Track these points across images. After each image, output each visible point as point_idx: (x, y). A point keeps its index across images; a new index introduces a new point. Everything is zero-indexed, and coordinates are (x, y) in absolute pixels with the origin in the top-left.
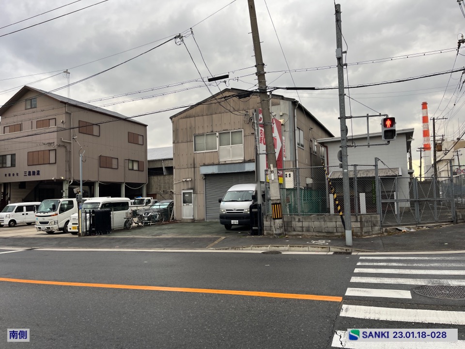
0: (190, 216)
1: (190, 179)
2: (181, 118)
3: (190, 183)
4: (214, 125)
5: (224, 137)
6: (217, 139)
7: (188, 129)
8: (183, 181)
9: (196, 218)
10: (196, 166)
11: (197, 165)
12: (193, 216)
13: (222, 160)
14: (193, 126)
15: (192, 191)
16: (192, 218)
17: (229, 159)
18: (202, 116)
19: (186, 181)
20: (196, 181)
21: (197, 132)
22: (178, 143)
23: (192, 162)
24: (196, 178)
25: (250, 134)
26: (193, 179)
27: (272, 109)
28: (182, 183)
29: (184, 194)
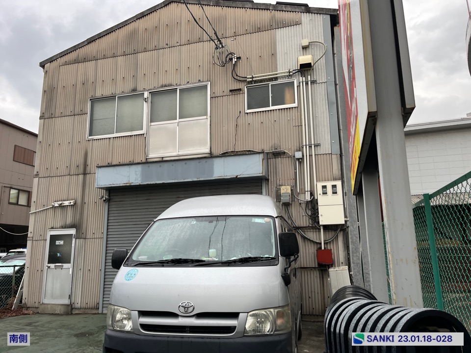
0: (61, 297)
1: (72, 202)
2: (66, 64)
3: (70, 211)
4: (140, 75)
5: (163, 102)
6: (146, 107)
7: (79, 85)
8: (54, 207)
9: (78, 302)
10: (88, 171)
11: (92, 167)
12: (70, 297)
13: (153, 155)
14: (91, 81)
15: (73, 231)
16: (66, 301)
17: (171, 153)
18: (114, 56)
19: (61, 206)
20: (86, 206)
21: (98, 94)
22: (51, 117)
23: (81, 161)
24: (86, 200)
25: (227, 92)
26: (79, 201)
27: (281, 34)
28: (51, 211)
29: (54, 238)
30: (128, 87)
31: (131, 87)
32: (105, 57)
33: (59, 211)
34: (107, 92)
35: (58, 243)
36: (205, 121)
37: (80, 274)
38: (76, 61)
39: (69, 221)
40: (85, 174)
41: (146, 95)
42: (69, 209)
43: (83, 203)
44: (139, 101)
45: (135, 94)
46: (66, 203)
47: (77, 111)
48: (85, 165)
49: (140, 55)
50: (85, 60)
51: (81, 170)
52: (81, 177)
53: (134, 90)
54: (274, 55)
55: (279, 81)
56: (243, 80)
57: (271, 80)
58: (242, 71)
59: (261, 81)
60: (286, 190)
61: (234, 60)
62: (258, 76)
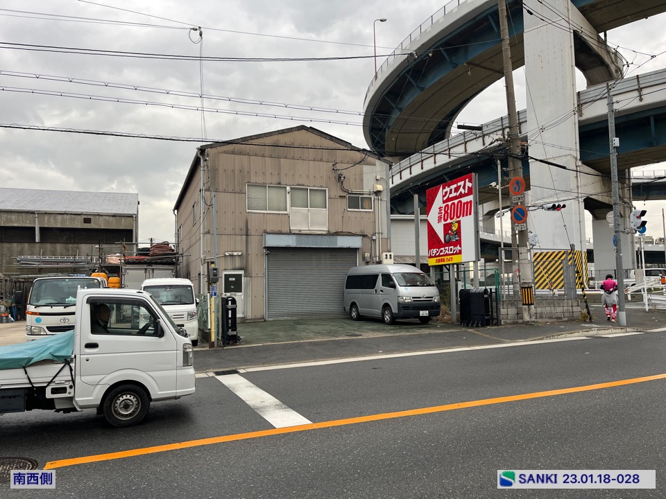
1: (240, 253)
2: (224, 152)
4: (282, 174)
6: (288, 196)
7: (237, 172)
8: (226, 256)
9: (250, 316)
10: (249, 233)
11: (252, 231)
12: (243, 313)
13: (294, 228)
14: (246, 169)
16: (241, 316)
18: (263, 156)
19: (231, 255)
20: (249, 257)
21: (253, 180)
22: (216, 191)
23: (243, 226)
24: (249, 252)
25: (337, 196)
26: (245, 253)
27: (366, 168)
28: (223, 259)
29: (227, 276)
30: (275, 180)
31: (277, 181)
32: (256, 155)
33: (229, 259)
34: (260, 180)
35: (230, 279)
36: (325, 211)
37: (250, 299)
38: (233, 153)
39: (238, 265)
40: (247, 235)
41: (288, 188)
42: (237, 258)
43: (247, 254)
44: (282, 191)
45: (279, 186)
46: (235, 254)
47: (237, 189)
48: (247, 230)
49: (282, 160)
50: (240, 153)
51: (244, 232)
52: (244, 237)
53: (279, 184)
54: (362, 180)
55: (364, 196)
56: (347, 191)
57: (360, 194)
58: (346, 186)
59: (355, 194)
60: (367, 255)
61: (342, 178)
62: (354, 191)
